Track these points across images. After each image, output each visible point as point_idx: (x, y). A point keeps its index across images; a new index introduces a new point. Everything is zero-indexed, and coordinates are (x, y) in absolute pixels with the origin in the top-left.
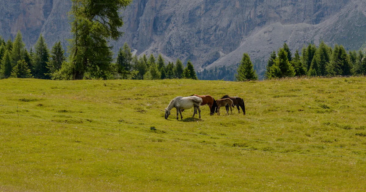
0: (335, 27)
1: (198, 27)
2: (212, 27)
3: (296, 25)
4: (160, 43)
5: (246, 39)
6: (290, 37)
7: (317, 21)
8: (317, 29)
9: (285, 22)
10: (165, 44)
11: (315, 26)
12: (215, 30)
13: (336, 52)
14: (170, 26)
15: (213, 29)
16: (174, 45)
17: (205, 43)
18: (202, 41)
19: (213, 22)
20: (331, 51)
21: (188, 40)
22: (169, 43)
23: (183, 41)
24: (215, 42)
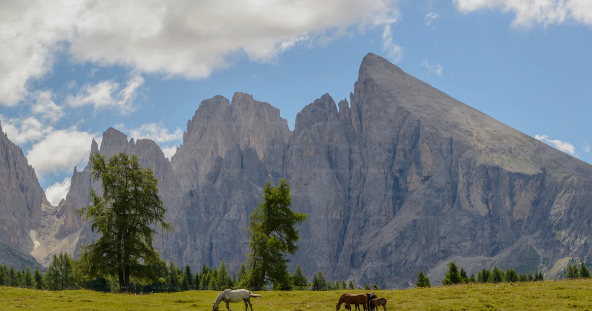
0: (509, 259)
1: (389, 261)
2: (402, 261)
3: (475, 258)
4: (357, 276)
5: (432, 271)
6: (470, 268)
7: (493, 254)
8: (493, 262)
9: (465, 255)
10: (361, 276)
11: (491, 258)
12: (405, 263)
13: (508, 274)
14: (366, 261)
15: (402, 262)
16: (369, 277)
17: (396, 275)
18: (393, 274)
19: (403, 257)
20: (503, 274)
21: (381, 272)
22: (365, 276)
23: (377, 274)
24: (405, 274)
